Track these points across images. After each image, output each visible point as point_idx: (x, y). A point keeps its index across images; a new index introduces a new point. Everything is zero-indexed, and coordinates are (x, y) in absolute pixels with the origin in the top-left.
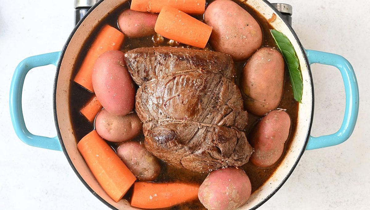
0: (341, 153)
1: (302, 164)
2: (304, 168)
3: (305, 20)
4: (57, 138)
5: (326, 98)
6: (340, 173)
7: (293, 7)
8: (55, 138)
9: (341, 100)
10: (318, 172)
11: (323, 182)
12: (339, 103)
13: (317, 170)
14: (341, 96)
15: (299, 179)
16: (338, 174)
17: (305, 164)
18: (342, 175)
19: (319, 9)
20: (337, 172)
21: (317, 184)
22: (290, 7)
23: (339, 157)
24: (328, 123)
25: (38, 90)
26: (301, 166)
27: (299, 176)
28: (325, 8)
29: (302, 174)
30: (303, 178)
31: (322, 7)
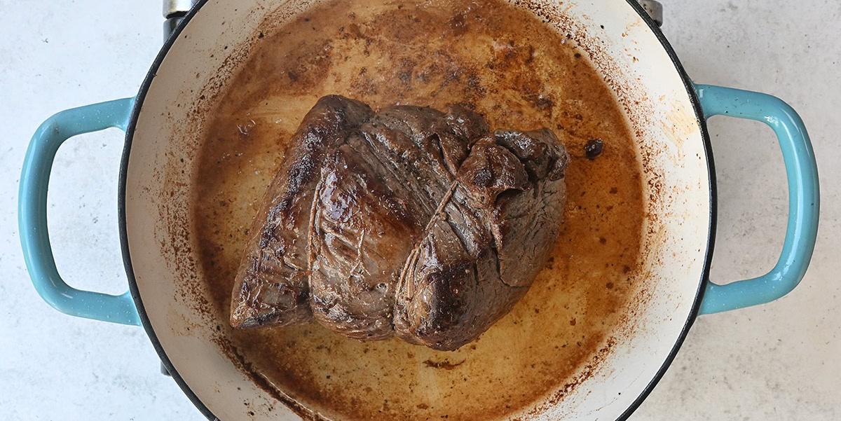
0: (780, 340)
1: (691, 367)
2: (696, 374)
3: (692, 37)
4: (130, 297)
5: (743, 215)
6: (777, 385)
7: (663, 7)
8: (125, 297)
9: (777, 218)
10: (727, 383)
11: (738, 407)
12: (773, 226)
13: (725, 378)
14: (777, 208)
15: (683, 400)
16: (774, 388)
17: (696, 365)
18: (782, 390)
19: (724, 10)
20: (770, 384)
21: (725, 412)
22: (657, 6)
23: (775, 349)
24: (747, 271)
25: (84, 206)
26: (686, 371)
27: (683, 393)
28: (736, 8)
29: (690, 389)
30: (694, 397)
31: (731, 6)
